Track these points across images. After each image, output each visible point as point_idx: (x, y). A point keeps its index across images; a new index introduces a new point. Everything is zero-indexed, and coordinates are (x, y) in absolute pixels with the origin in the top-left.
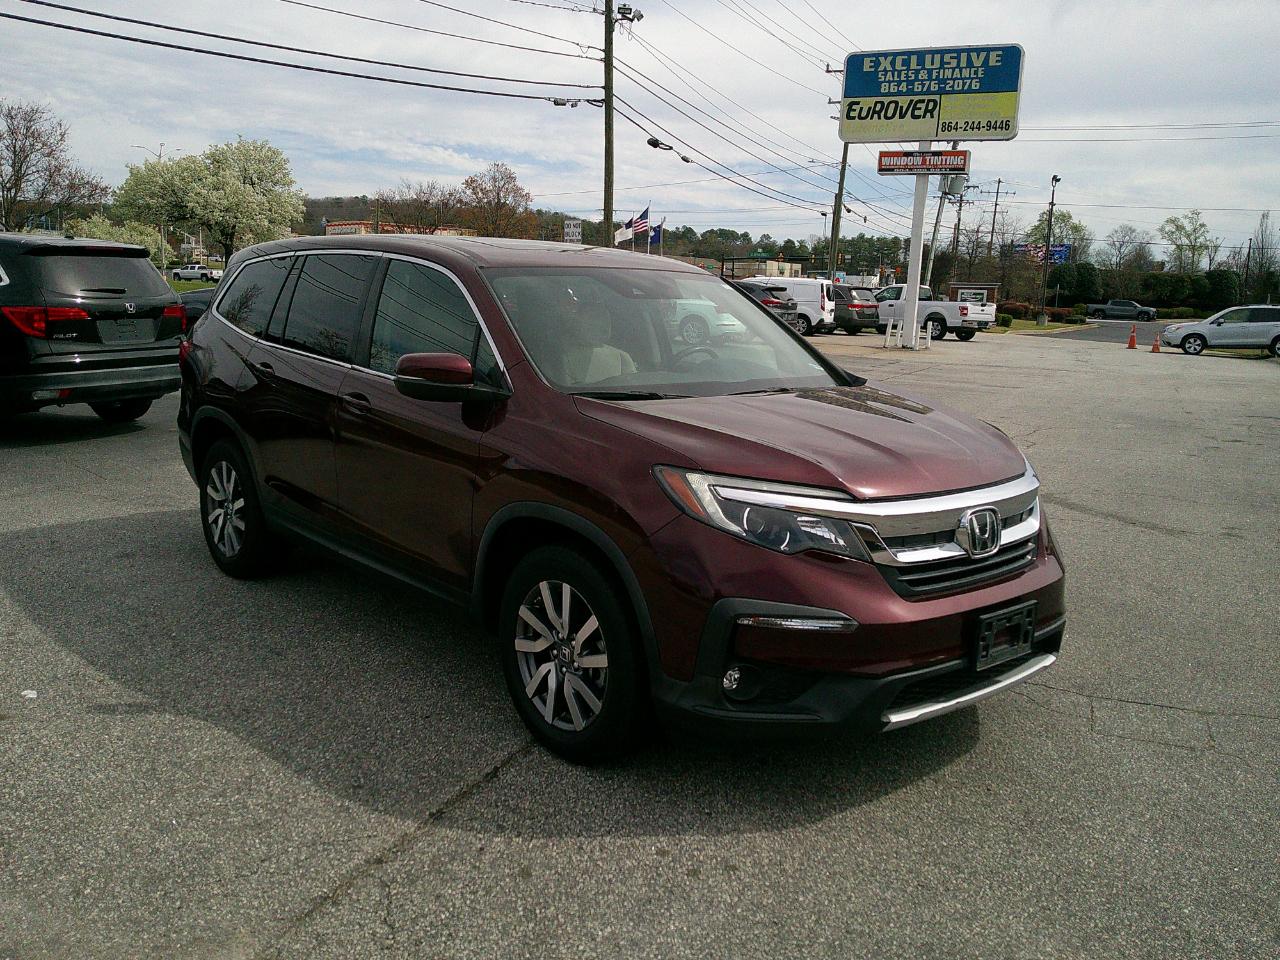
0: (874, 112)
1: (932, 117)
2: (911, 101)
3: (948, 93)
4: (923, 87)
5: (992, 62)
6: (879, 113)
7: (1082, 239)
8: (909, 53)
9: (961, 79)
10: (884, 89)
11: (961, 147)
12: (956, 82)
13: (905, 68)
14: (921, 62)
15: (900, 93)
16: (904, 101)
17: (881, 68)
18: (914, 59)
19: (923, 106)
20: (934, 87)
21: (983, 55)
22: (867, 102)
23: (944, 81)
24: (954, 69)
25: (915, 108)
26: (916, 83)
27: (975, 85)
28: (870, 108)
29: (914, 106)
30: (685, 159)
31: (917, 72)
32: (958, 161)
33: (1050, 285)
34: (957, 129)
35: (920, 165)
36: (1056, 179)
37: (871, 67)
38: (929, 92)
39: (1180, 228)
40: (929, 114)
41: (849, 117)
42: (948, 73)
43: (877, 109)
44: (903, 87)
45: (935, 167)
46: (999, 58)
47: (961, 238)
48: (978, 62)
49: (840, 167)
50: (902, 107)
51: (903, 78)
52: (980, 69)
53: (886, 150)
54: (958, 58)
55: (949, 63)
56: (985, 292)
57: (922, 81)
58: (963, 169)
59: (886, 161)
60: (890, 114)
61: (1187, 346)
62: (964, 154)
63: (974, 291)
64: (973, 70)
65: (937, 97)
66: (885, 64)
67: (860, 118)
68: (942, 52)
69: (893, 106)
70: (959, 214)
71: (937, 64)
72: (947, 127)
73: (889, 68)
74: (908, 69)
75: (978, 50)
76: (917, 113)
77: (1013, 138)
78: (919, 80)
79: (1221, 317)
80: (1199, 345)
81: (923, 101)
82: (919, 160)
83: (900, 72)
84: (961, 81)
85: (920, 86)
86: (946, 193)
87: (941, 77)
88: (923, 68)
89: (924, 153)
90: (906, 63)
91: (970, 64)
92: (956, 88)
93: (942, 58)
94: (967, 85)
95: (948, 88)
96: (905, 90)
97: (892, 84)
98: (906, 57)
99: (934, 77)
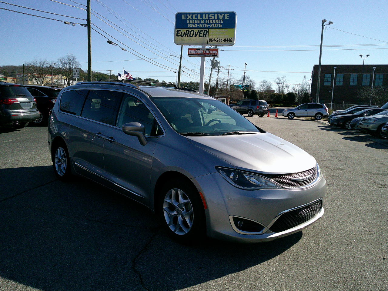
0: (186, 34)
1: (206, 36)
2: (199, 31)
4: (202, 26)
5: (226, 18)
6: (188, 34)
7: (253, 84)
8: (198, 14)
9: (216, 23)
10: (189, 26)
14: (202, 17)
15: (194, 28)
17: (188, 19)
18: (199, 16)
19: (202, 32)
20: (206, 26)
21: (223, 15)
22: (184, 31)
23: (210, 24)
24: (213, 20)
25: (200, 33)
27: (220, 26)
28: (184, 33)
29: (200, 32)
30: (123, 49)
31: (200, 21)
32: (215, 52)
33: (245, 97)
34: (214, 41)
35: (202, 53)
37: (184, 18)
38: (204, 28)
39: (279, 80)
40: (205, 35)
41: (177, 36)
42: (211, 21)
43: (187, 33)
45: (207, 54)
46: (228, 17)
47: (219, 82)
48: (221, 18)
49: (180, 58)
50: (195, 33)
51: (195, 22)
52: (222, 20)
53: (190, 48)
54: (214, 16)
55: (211, 18)
56: (226, 99)
57: (202, 23)
58: (217, 55)
59: (190, 51)
60: (191, 35)
61: (289, 116)
62: (217, 50)
63: (222, 98)
64: (219, 20)
65: (207, 30)
66: (189, 17)
67: (181, 36)
68: (209, 14)
69: (192, 32)
70: (218, 75)
71: (207, 18)
72: (211, 40)
73: (191, 19)
74: (197, 19)
75: (221, 13)
76: (201, 35)
78: (201, 23)
79: (299, 107)
80: (292, 116)
81: (202, 31)
82: (201, 52)
83: (194, 20)
84: (215, 24)
85: (202, 25)
86: (213, 67)
87: (209, 22)
88: (202, 19)
89: (203, 49)
90: (197, 17)
91: (218, 18)
92: (214, 27)
93: (209, 16)
94: (217, 26)
95: (211, 27)
96: (196, 27)
97: (192, 24)
98: (196, 15)
99: (206, 22)
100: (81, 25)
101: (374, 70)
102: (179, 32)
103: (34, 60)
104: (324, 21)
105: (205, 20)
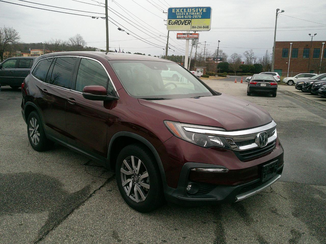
1: (190, 24)
2: (185, 20)
3: (194, 18)
4: (187, 17)
5: (204, 11)
6: (177, 23)
7: (225, 56)
10: (178, 17)
11: (197, 32)
12: (195, 16)
13: (183, 12)
14: (187, 10)
15: (182, 18)
16: (183, 20)
17: (177, 12)
18: (185, 10)
19: (187, 22)
20: (190, 17)
21: (202, 9)
22: (174, 20)
23: (192, 16)
24: (195, 13)
25: (185, 22)
26: (186, 16)
27: (200, 17)
28: (174, 22)
30: (128, 34)
31: (186, 13)
32: (195, 36)
33: (218, 68)
34: (196, 28)
36: (219, 41)
37: (174, 11)
39: (248, 53)
40: (189, 24)
41: (169, 24)
42: (193, 14)
44: (182, 17)
45: (191, 37)
46: (206, 10)
47: (197, 56)
48: (200, 11)
49: (167, 37)
50: (182, 22)
51: (182, 14)
52: (201, 13)
53: (178, 33)
54: (196, 10)
55: (194, 11)
56: (203, 69)
57: (187, 15)
58: (197, 38)
59: (179, 36)
60: (179, 24)
62: (197, 34)
63: (201, 69)
64: (199, 13)
65: (191, 20)
66: (178, 11)
67: (172, 24)
68: (192, 8)
69: (180, 21)
70: (196, 50)
71: (191, 11)
72: (193, 27)
73: (179, 12)
74: (184, 12)
75: (201, 8)
76: (186, 23)
77: (209, 30)
81: (187, 21)
82: (186, 36)
84: (196, 16)
86: (193, 45)
87: (192, 14)
88: (187, 12)
89: (188, 34)
90: (183, 10)
91: (199, 11)
92: (195, 17)
93: (192, 9)
94: (198, 17)
95: (193, 17)
96: (183, 17)
97: (180, 16)
98: (183, 9)
99: (190, 14)
100: (101, 17)
101: (323, 45)
102: (170, 21)
103: (51, 40)
104: (278, 10)
105: (189, 13)
